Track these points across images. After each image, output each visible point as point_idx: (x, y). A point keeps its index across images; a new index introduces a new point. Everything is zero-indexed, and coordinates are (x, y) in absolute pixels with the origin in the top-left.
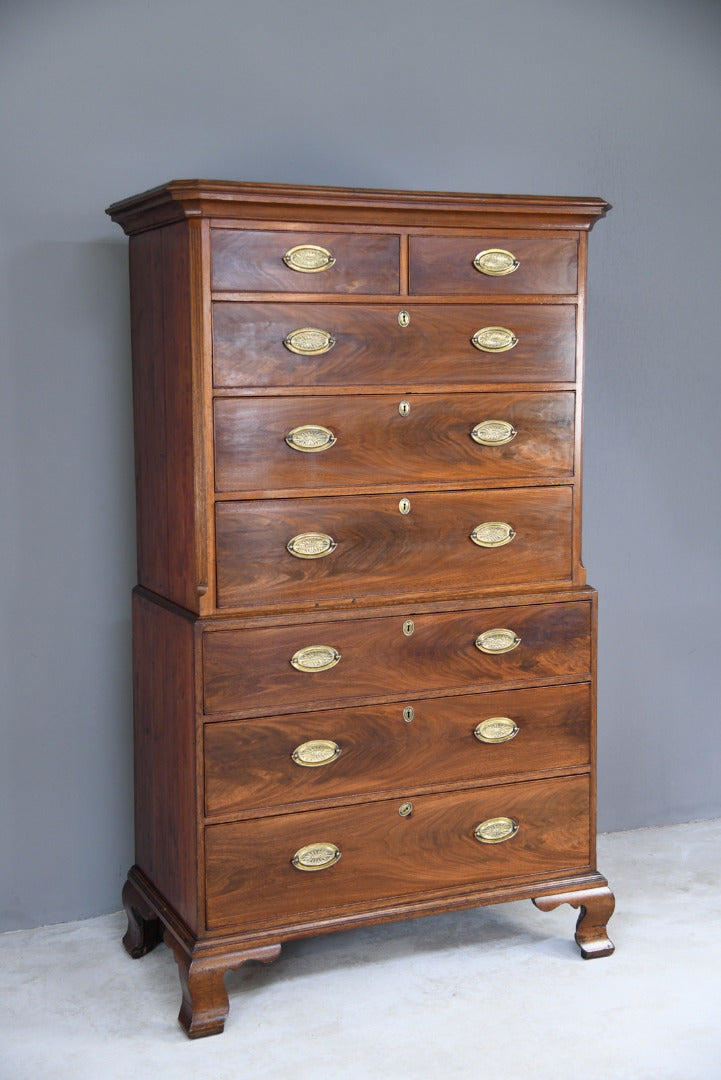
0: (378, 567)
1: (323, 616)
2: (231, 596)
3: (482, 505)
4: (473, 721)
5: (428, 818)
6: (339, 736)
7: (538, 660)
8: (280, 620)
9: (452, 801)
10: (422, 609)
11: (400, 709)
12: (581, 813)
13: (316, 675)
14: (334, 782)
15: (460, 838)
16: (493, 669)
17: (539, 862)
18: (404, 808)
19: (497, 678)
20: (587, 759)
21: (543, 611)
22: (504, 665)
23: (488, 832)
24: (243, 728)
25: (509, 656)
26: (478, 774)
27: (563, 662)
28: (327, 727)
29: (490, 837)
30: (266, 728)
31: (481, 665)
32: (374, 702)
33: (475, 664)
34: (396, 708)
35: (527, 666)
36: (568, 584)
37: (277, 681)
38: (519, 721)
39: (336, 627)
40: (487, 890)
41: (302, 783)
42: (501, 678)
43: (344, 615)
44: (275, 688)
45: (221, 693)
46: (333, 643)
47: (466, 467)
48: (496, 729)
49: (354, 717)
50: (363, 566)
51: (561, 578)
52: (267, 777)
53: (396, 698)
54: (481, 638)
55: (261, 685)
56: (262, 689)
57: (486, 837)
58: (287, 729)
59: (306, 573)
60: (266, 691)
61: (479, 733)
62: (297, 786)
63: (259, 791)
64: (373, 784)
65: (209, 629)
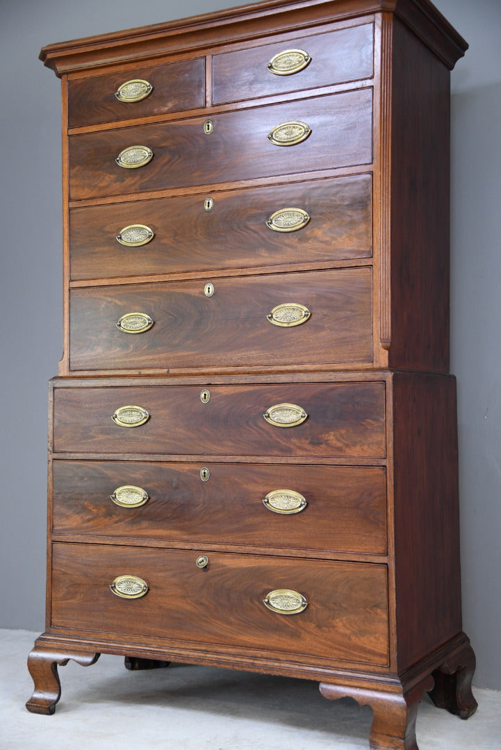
2: (78, 362)
3: (279, 287)
4: (266, 489)
5: (222, 574)
6: (149, 485)
7: (325, 436)
8: (105, 382)
9: (244, 563)
10: (218, 380)
11: (199, 469)
12: (377, 606)
13: (129, 430)
14: (145, 524)
15: (251, 601)
16: (283, 442)
17: (331, 647)
18: (201, 560)
19: (287, 451)
20: (385, 550)
21: (333, 389)
22: (294, 439)
23: (278, 601)
24: (79, 467)
25: (295, 430)
26: (268, 542)
27: (355, 444)
28: (138, 475)
29: (278, 607)
30: (94, 469)
31: (271, 437)
32: (177, 459)
33: (265, 435)
34: (194, 467)
35: (316, 442)
36: (368, 364)
37: (104, 432)
38: (310, 497)
39: (147, 391)
40: (278, 660)
41: (120, 520)
42: (291, 452)
44: (101, 437)
46: (145, 405)
47: (264, 253)
48: (285, 501)
49: (160, 470)
50: (176, 342)
51: (360, 359)
52: (94, 510)
53: (194, 458)
54: (269, 411)
55: (90, 434)
56: (92, 437)
57: (275, 605)
58: (109, 473)
59: (132, 346)
60: (95, 439)
61: (268, 502)
62: (116, 522)
63: (89, 521)
64: (175, 533)
65: (57, 385)
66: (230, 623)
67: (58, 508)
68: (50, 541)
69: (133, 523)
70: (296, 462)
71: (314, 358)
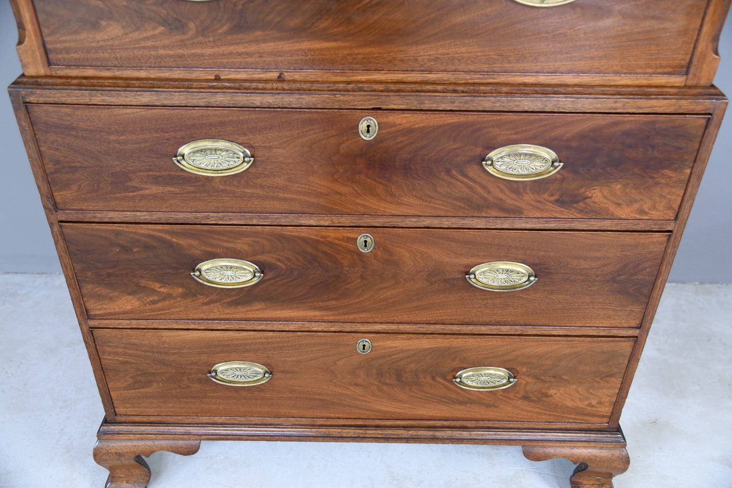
0: (323, 24)
1: (220, 98)
2: (67, 51)
4: (466, 261)
5: (390, 356)
6: (260, 258)
7: (588, 194)
8: (146, 98)
9: (425, 343)
10: (394, 101)
11: (352, 236)
12: (611, 375)
13: (217, 181)
14: (258, 305)
15: (433, 378)
16: (510, 200)
19: (516, 212)
20: (638, 322)
21: (616, 123)
22: (529, 197)
23: (473, 378)
24: (117, 234)
25: (539, 185)
28: (240, 245)
29: (474, 384)
31: (489, 193)
32: (312, 222)
33: (479, 190)
34: (350, 234)
35: (568, 200)
36: (678, 80)
37: (156, 181)
38: (540, 270)
39: (245, 116)
41: (213, 302)
42: (521, 213)
43: (256, 100)
44: (154, 189)
45: (74, 187)
46: (242, 139)
48: (501, 275)
49: (282, 238)
51: (666, 70)
52: (162, 290)
53: (345, 220)
54: (493, 154)
55: (133, 184)
56: (136, 189)
57: (469, 383)
58: (183, 242)
59: (192, 25)
60: (142, 192)
61: (475, 277)
62: (206, 304)
63: (153, 302)
64: (311, 314)
65: (32, 99)
66: (401, 401)
67: (88, 288)
68: (85, 328)
69: (235, 304)
70: (529, 226)
71: (581, 65)
